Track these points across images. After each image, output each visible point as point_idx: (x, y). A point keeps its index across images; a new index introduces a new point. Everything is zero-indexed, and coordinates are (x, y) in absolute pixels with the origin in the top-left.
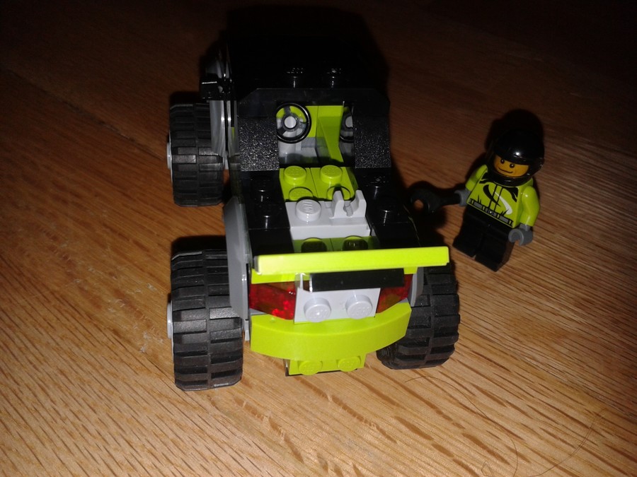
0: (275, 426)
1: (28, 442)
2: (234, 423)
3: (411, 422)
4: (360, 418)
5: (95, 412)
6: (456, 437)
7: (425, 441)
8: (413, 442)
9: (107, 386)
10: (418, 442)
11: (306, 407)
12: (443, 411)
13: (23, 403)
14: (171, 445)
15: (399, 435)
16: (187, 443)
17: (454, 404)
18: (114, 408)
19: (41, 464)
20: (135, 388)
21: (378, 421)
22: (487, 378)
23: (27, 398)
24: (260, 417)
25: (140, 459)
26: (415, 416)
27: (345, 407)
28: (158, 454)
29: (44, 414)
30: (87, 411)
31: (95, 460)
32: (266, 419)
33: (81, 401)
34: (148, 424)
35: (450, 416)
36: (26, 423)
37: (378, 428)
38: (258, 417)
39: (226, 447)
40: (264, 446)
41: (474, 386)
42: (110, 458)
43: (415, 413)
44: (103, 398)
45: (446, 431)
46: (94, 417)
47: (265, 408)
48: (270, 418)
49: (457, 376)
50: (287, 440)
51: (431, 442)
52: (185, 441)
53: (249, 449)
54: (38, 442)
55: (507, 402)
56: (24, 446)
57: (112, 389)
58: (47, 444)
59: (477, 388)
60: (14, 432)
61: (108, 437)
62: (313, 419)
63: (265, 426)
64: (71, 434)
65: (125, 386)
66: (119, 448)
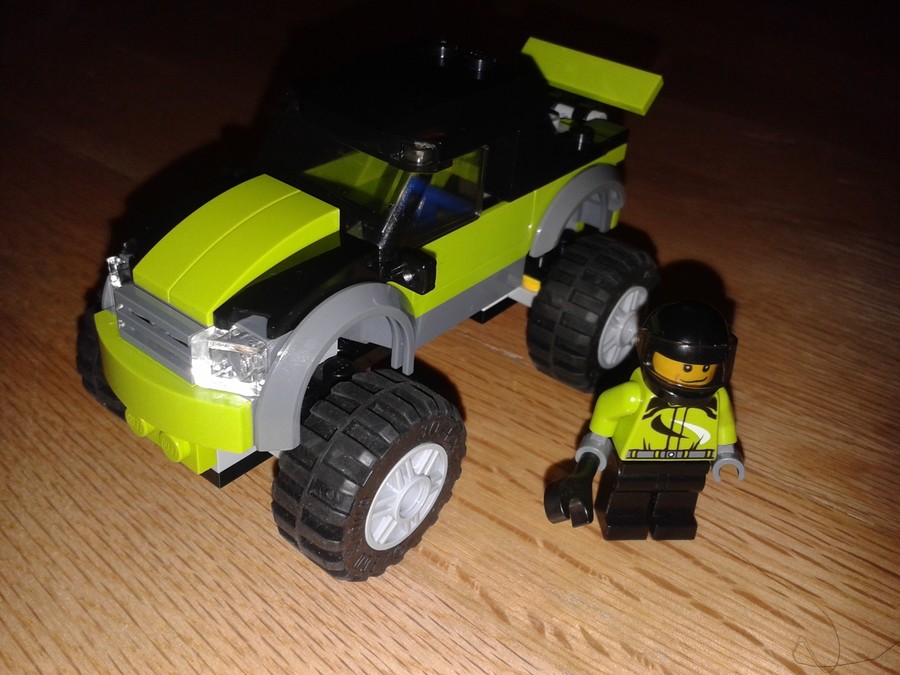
0: (465, 577)
1: (117, 595)
2: (408, 573)
3: (658, 575)
4: (586, 569)
5: (212, 558)
6: (725, 594)
7: (680, 599)
8: (664, 600)
9: (229, 525)
10: (671, 600)
11: (508, 555)
12: (704, 562)
13: (109, 546)
14: (321, 599)
15: (642, 590)
16: (343, 597)
17: (717, 553)
18: (239, 553)
19: (136, 623)
20: (267, 528)
21: (610, 573)
22: (761, 521)
23: (116, 541)
24: (444, 565)
25: (277, 618)
26: (663, 567)
27: (562, 555)
28: (303, 612)
29: (140, 560)
30: (200, 556)
31: (213, 619)
32: (452, 569)
33: (193, 545)
34: (287, 573)
35: (714, 567)
36: (115, 572)
37: (611, 581)
38: (441, 565)
39: (399, 603)
40: (450, 601)
41: (744, 530)
42: (235, 616)
43: (663, 564)
44: (224, 540)
45: (709, 587)
46: (210, 564)
47: (451, 555)
48: (458, 567)
49: (718, 519)
50: (484, 595)
51: (689, 600)
52: (341, 595)
53: (431, 606)
54: (132, 596)
55: (793, 550)
56: (112, 601)
57: (235, 530)
58: (145, 600)
59: (749, 533)
60: (97, 584)
61: (231, 590)
62: (518, 569)
63: (452, 577)
64: (178, 586)
65: (254, 526)
66: (248, 603)
